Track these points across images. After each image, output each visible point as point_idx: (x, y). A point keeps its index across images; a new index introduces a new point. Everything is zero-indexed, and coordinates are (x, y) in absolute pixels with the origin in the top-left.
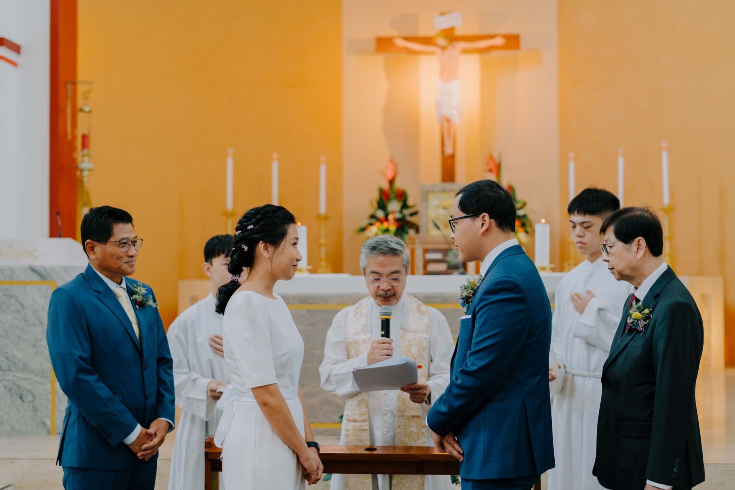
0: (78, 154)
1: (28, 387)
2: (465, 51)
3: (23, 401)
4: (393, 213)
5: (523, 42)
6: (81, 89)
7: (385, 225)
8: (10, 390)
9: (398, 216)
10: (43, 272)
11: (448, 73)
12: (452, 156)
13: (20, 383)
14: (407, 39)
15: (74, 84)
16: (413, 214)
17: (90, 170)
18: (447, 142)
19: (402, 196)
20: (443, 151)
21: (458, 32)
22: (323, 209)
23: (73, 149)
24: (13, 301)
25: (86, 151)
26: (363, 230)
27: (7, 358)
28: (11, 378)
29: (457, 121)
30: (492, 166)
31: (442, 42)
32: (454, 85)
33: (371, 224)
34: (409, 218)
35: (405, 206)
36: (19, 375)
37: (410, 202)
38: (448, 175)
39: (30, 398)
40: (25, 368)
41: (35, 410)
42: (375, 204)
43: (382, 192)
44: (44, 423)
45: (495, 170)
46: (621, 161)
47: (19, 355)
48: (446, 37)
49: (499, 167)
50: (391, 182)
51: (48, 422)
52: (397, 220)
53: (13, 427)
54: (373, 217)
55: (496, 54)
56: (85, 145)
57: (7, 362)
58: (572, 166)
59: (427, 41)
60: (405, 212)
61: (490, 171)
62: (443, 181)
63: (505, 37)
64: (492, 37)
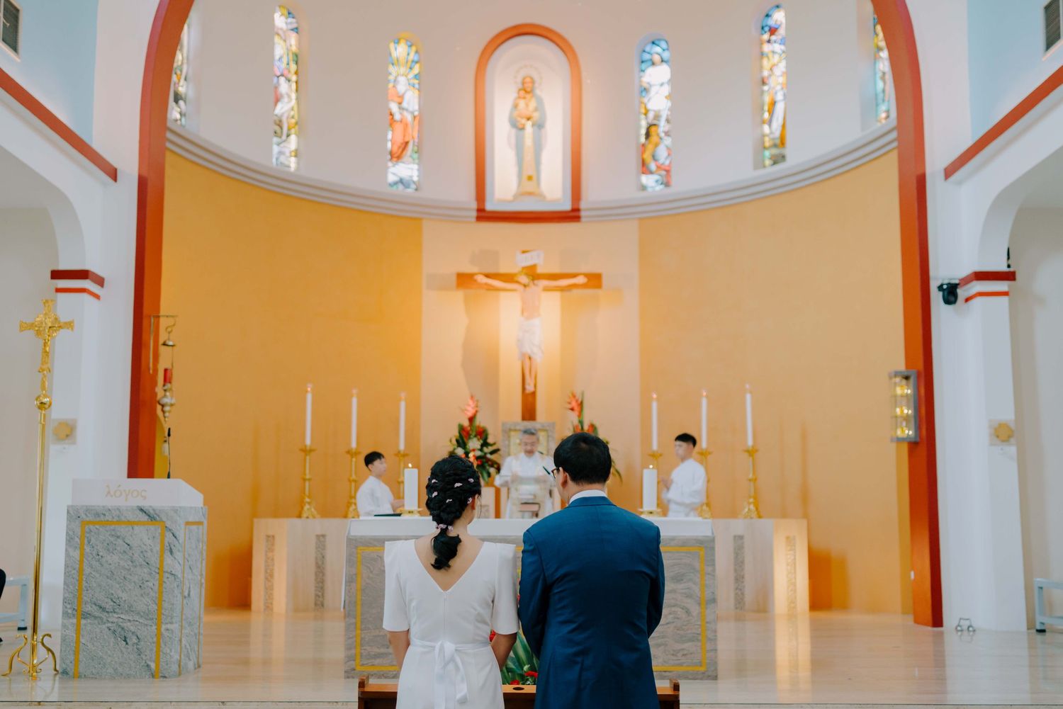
0: (159, 390)
1: (132, 629)
2: (546, 289)
3: (127, 644)
4: (474, 450)
5: (605, 281)
6: (163, 322)
8: (114, 632)
9: (479, 453)
10: (152, 512)
11: (529, 311)
12: (534, 394)
13: (124, 625)
14: (487, 276)
15: (158, 317)
16: (492, 453)
17: (172, 405)
18: (528, 380)
19: (482, 434)
20: (524, 388)
21: (540, 270)
22: (402, 447)
23: (155, 384)
24: (120, 541)
25: (168, 386)
27: (112, 600)
28: (115, 620)
29: (538, 358)
30: (574, 404)
31: (524, 279)
32: (536, 322)
34: (489, 456)
35: (485, 444)
36: (122, 616)
37: (490, 440)
38: (529, 412)
39: (135, 640)
41: (139, 653)
42: (454, 442)
43: (462, 430)
44: (148, 666)
45: (576, 408)
46: (704, 402)
47: (124, 596)
48: (527, 275)
49: (581, 405)
50: (471, 420)
51: (153, 665)
52: (478, 458)
53: (115, 670)
55: (575, 292)
56: (167, 378)
57: (112, 603)
58: (655, 405)
59: (509, 278)
60: (485, 449)
61: (572, 409)
62: (524, 418)
63: (586, 275)
64: (574, 276)
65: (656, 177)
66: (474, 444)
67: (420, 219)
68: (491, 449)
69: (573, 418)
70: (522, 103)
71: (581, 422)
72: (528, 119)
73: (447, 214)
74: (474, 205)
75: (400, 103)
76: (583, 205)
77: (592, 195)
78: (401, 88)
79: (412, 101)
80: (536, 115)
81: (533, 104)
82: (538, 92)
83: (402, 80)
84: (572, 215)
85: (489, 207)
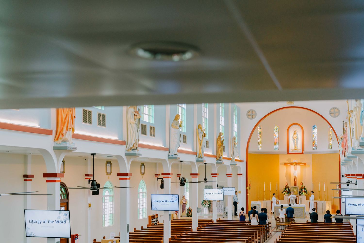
2: (298, 166)
5: (307, 164)
7: (286, 192)
9: (288, 190)
11: (295, 169)
14: (289, 164)
17: (250, 188)
18: (295, 179)
19: (288, 188)
20: (294, 181)
22: (277, 190)
25: (250, 186)
26: (283, 192)
29: (297, 176)
30: (301, 184)
31: (294, 164)
32: (297, 170)
35: (289, 189)
37: (290, 188)
38: (295, 185)
43: (285, 187)
46: (319, 184)
49: (303, 184)
50: (287, 186)
52: (288, 191)
54: (284, 190)
58: (313, 184)
62: (295, 186)
63: (304, 163)
64: (302, 163)
65: (315, 147)
66: (287, 189)
67: (279, 154)
68: (289, 190)
70: (294, 135)
71: (303, 186)
72: (295, 138)
73: (283, 153)
74: (287, 152)
76: (304, 152)
77: (305, 150)
78: (276, 134)
79: (277, 135)
80: (297, 137)
82: (297, 133)
83: (276, 132)
84: (302, 153)
85: (289, 152)
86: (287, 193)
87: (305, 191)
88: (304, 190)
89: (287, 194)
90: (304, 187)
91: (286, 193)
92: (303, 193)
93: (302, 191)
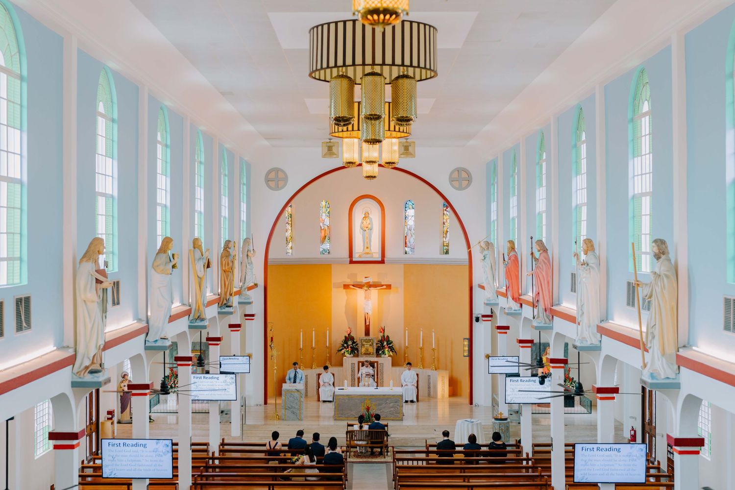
1: (295, 411)
3: (294, 414)
4: (350, 345)
5: (392, 287)
7: (347, 349)
11: (367, 298)
12: (369, 325)
14: (353, 286)
16: (356, 345)
18: (367, 321)
19: (352, 339)
20: (365, 324)
22: (328, 344)
24: (292, 395)
26: (341, 350)
27: (291, 406)
29: (370, 313)
30: (381, 330)
31: (366, 287)
32: (370, 301)
33: (343, 349)
34: (355, 347)
35: (354, 343)
36: (293, 409)
37: (355, 341)
38: (367, 333)
40: (295, 408)
41: (297, 416)
42: (343, 342)
43: (346, 337)
46: (422, 333)
48: (367, 285)
49: (384, 330)
50: (349, 335)
52: (351, 347)
53: (292, 419)
54: (343, 346)
56: (272, 340)
58: (407, 332)
60: (354, 345)
61: (381, 332)
62: (366, 336)
63: (386, 285)
64: (382, 286)
65: (410, 249)
66: (350, 343)
67: (331, 265)
69: (382, 334)
70: (365, 222)
71: (384, 336)
72: (367, 228)
73: (339, 262)
74: (349, 259)
75: (324, 223)
76: (385, 259)
77: (389, 255)
78: (324, 217)
79: (327, 222)
80: (369, 226)
81: (368, 221)
82: (370, 216)
83: (324, 215)
84: (382, 262)
85: (354, 260)
86: (350, 350)
87: (389, 347)
88: (387, 344)
89: (350, 354)
90: (388, 336)
91: (348, 351)
92: (386, 352)
93: (383, 347)
